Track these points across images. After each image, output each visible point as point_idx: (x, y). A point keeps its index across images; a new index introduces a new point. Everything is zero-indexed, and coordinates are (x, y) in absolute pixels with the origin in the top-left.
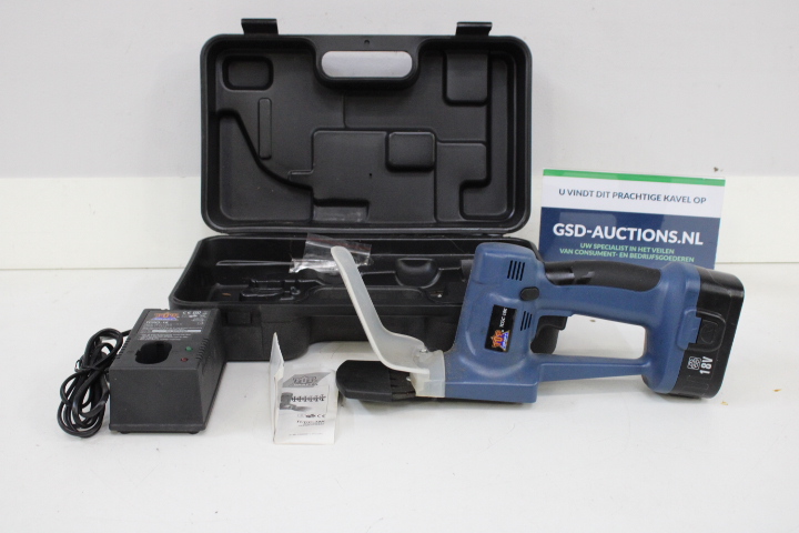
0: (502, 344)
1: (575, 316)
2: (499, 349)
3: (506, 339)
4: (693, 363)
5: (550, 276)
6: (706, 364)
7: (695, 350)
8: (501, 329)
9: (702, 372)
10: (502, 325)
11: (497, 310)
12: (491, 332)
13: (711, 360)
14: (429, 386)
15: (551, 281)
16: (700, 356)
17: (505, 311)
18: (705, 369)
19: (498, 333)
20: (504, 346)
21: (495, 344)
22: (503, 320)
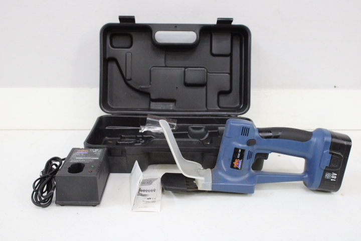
0: (238, 165)
1: (272, 153)
2: (237, 168)
3: (240, 164)
4: (328, 176)
5: (260, 134)
6: (334, 176)
7: (329, 170)
8: (238, 159)
9: (332, 180)
10: (238, 157)
11: (236, 150)
12: (233, 160)
13: (336, 175)
14: (204, 185)
15: (261, 137)
16: (331, 172)
17: (240, 151)
19: (236, 161)
20: (239, 167)
21: (235, 166)
22: (239, 155)
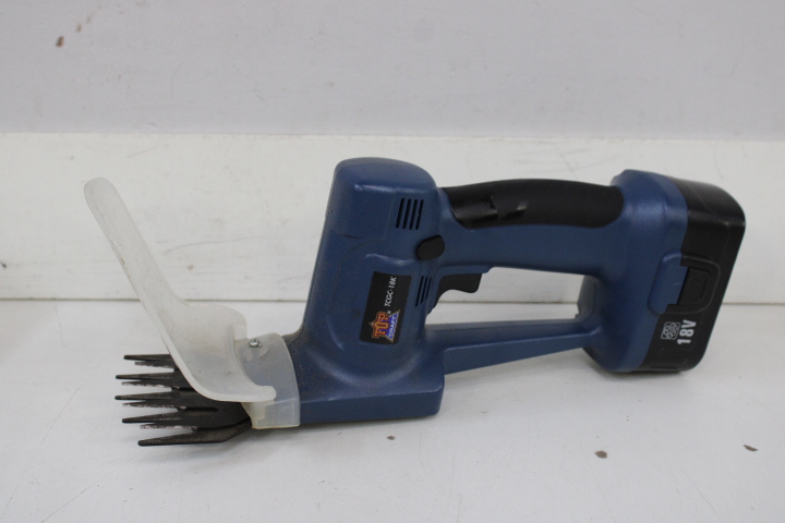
0: (387, 331)
1: (495, 271)
2: (383, 341)
3: (393, 324)
4: (668, 332)
5: (460, 214)
6: (687, 330)
7: (676, 314)
8: (386, 309)
9: (680, 341)
10: (387, 304)
11: (380, 280)
12: (370, 315)
13: (693, 324)
15: (461, 222)
16: (679, 320)
17: (393, 281)
18: (685, 338)
19: (381, 316)
20: (391, 336)
21: (376, 334)
22: (390, 295)
